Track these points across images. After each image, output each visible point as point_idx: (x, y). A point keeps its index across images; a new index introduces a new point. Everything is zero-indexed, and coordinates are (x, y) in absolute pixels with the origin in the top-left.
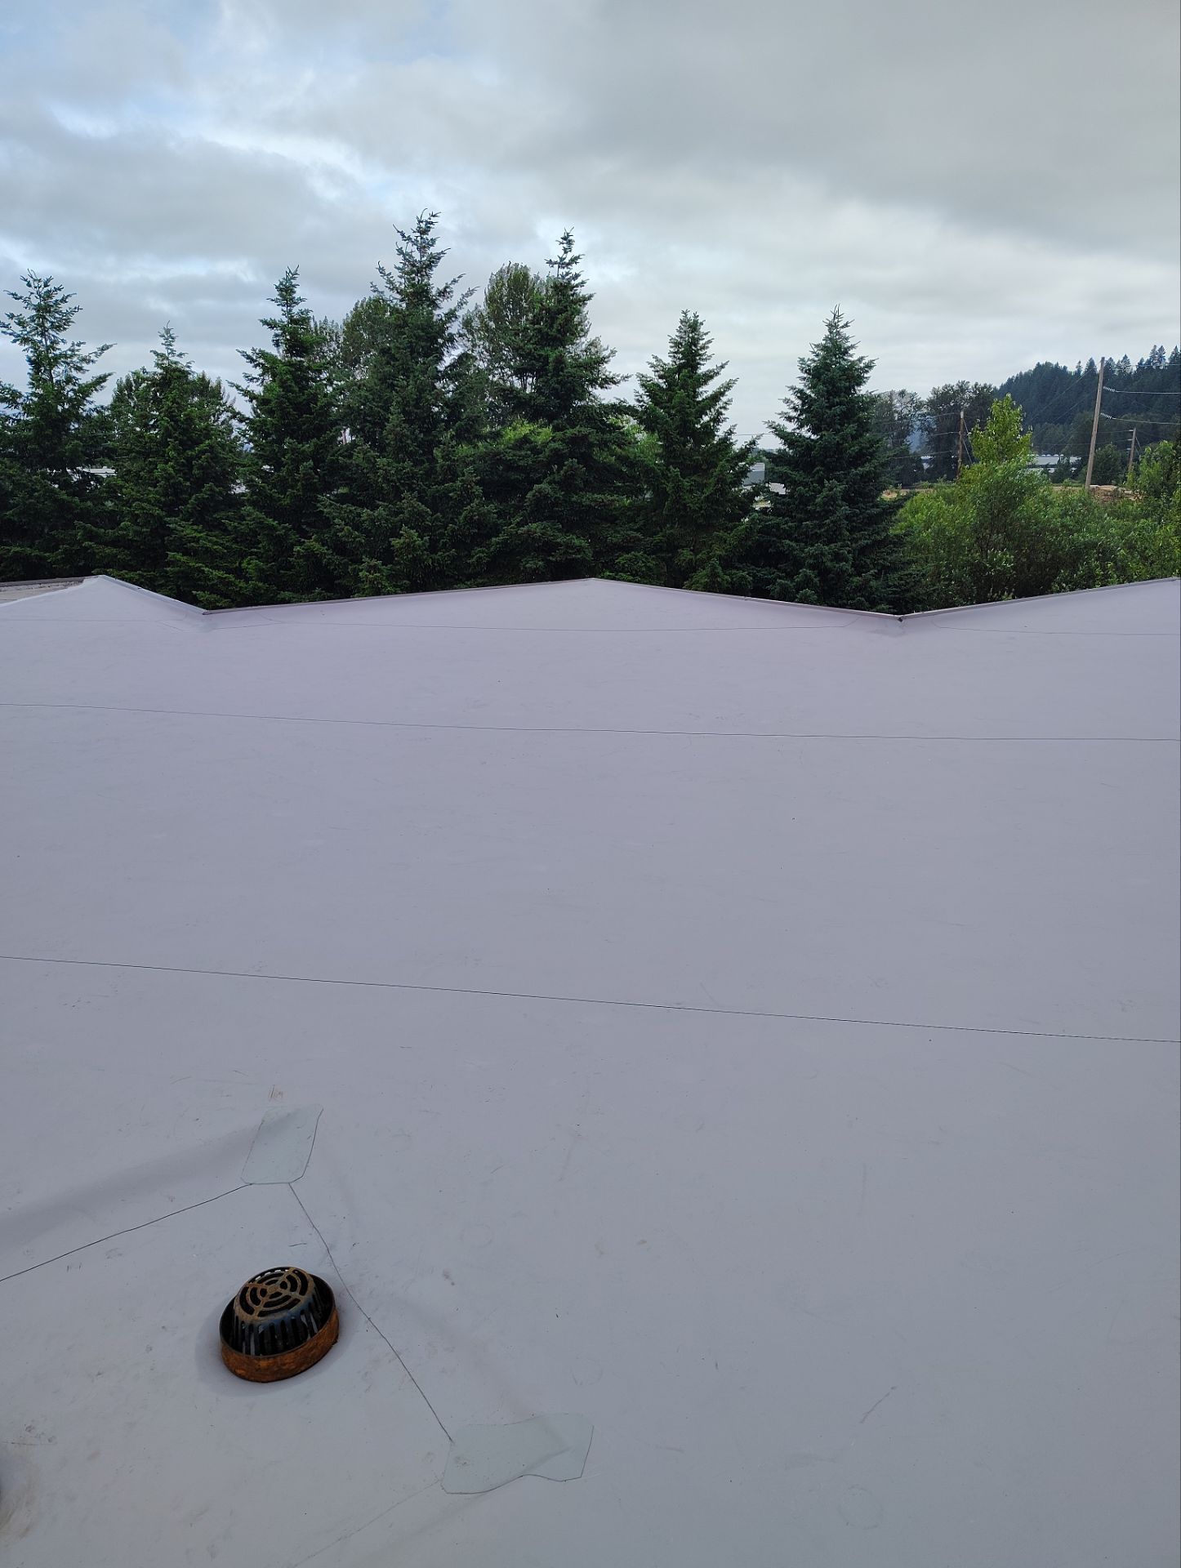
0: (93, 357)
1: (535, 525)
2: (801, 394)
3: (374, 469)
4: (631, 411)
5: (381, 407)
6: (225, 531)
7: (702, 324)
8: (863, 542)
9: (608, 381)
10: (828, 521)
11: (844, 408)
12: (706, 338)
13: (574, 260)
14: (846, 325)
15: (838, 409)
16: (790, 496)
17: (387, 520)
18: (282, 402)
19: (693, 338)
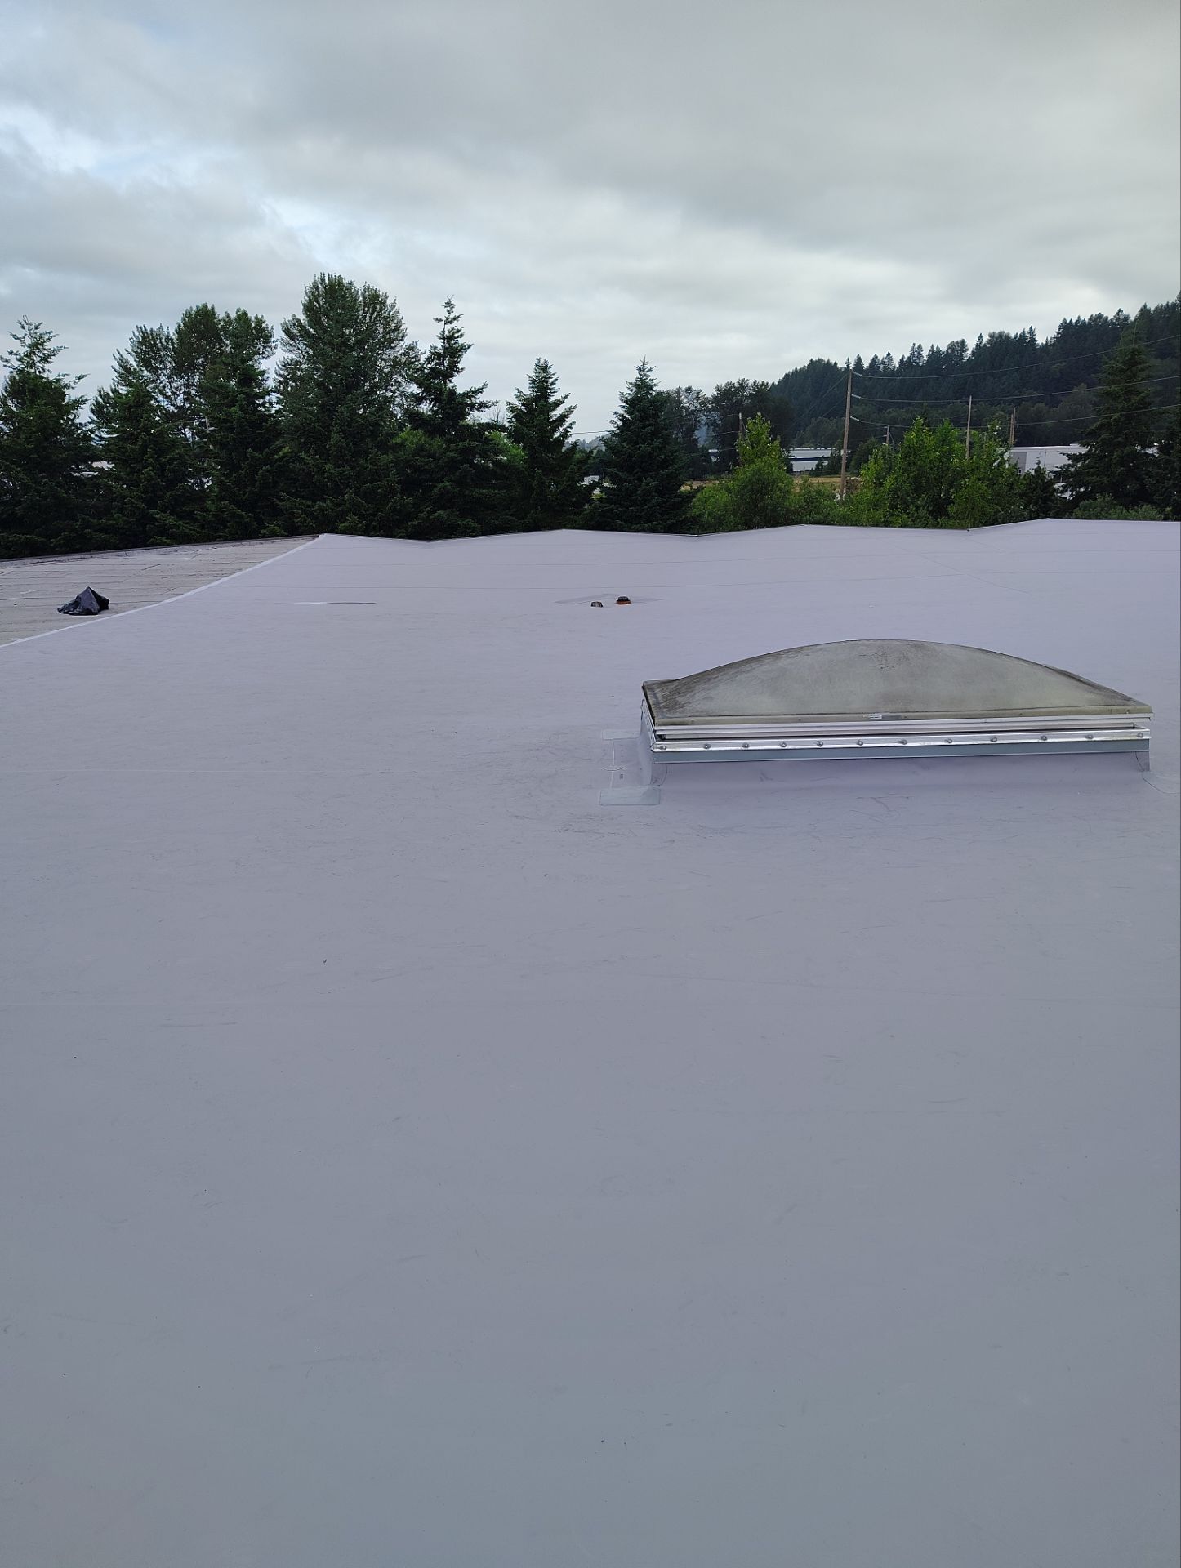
0: (72, 384)
1: (441, 512)
2: (622, 418)
3: (322, 472)
4: (503, 428)
5: (320, 426)
6: (195, 521)
7: (550, 367)
8: (670, 522)
9: (483, 406)
10: (646, 507)
11: (653, 428)
12: (554, 377)
13: (456, 318)
14: (650, 370)
15: (649, 429)
16: (618, 489)
17: (332, 510)
18: (242, 422)
19: (545, 377)
